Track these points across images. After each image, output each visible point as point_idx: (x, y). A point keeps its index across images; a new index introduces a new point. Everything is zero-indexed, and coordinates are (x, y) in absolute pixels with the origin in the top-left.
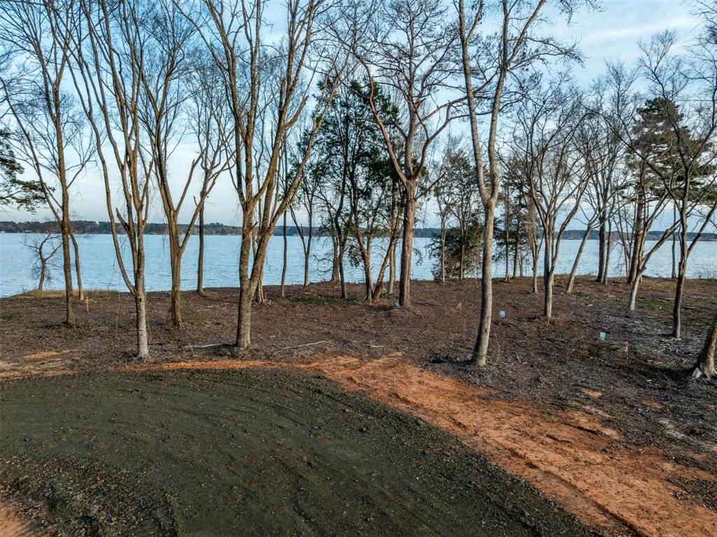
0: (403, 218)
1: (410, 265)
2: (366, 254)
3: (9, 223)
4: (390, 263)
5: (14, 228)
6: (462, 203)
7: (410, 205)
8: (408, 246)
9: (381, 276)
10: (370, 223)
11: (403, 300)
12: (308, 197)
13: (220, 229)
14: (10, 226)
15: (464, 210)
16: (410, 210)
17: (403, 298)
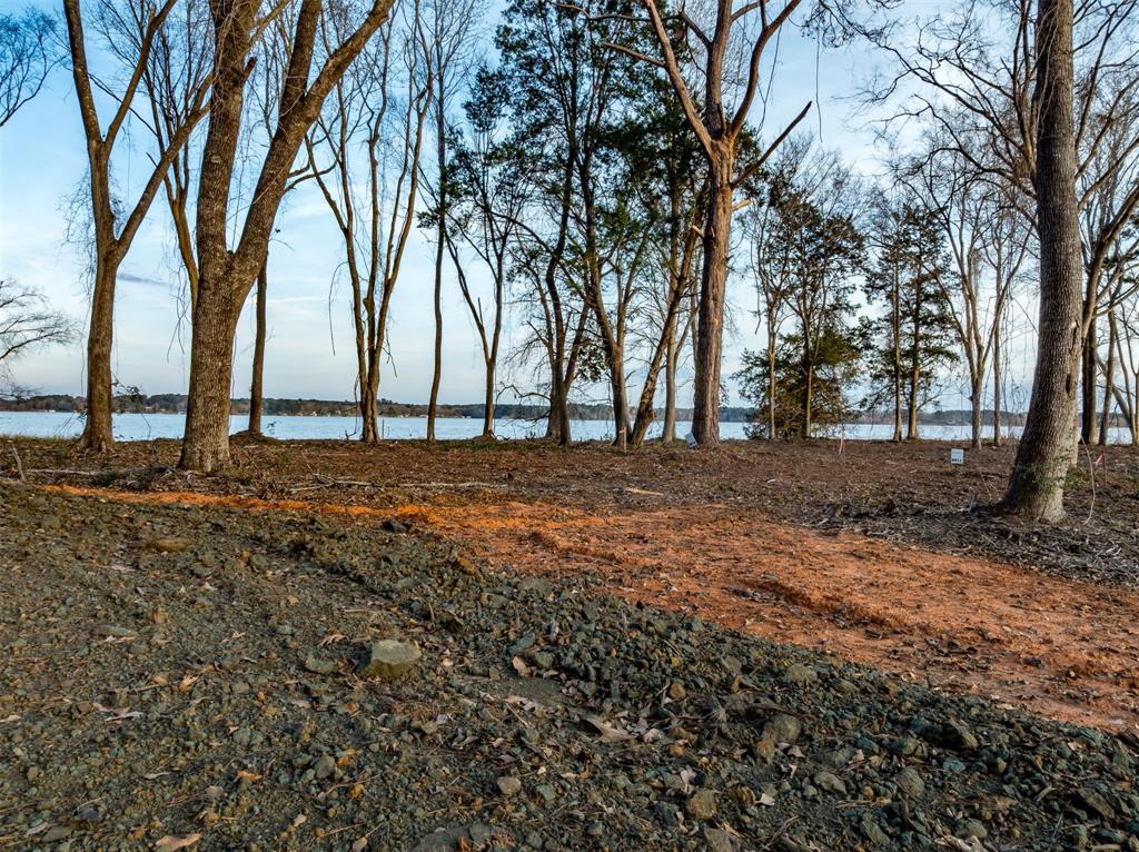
0: (702, 232)
1: (719, 346)
2: (615, 346)
3: (62, 397)
4: (668, 361)
5: (69, 404)
6: (805, 293)
7: (720, 200)
8: (715, 299)
9: (649, 392)
10: (624, 282)
11: (704, 430)
12: (494, 246)
13: (386, 408)
14: (63, 402)
15: (808, 303)
16: (721, 211)
17: (704, 425)
